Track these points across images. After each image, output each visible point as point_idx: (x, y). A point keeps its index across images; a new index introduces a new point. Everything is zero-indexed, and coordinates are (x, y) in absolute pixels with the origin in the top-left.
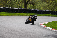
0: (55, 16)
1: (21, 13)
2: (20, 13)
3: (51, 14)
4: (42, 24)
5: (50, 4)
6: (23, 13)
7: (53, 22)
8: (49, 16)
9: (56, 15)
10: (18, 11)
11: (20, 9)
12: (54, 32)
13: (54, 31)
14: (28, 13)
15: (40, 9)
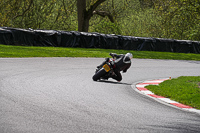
0: (187, 59)
1: (68, 49)
2: (64, 46)
3: (175, 51)
4: (143, 86)
5: (172, 17)
6: (76, 47)
7: (181, 78)
8: (166, 58)
9: (189, 54)
10: (59, 40)
11: (63, 34)
12: (183, 116)
13: (184, 112)
14: (93, 47)
15: (134, 33)
